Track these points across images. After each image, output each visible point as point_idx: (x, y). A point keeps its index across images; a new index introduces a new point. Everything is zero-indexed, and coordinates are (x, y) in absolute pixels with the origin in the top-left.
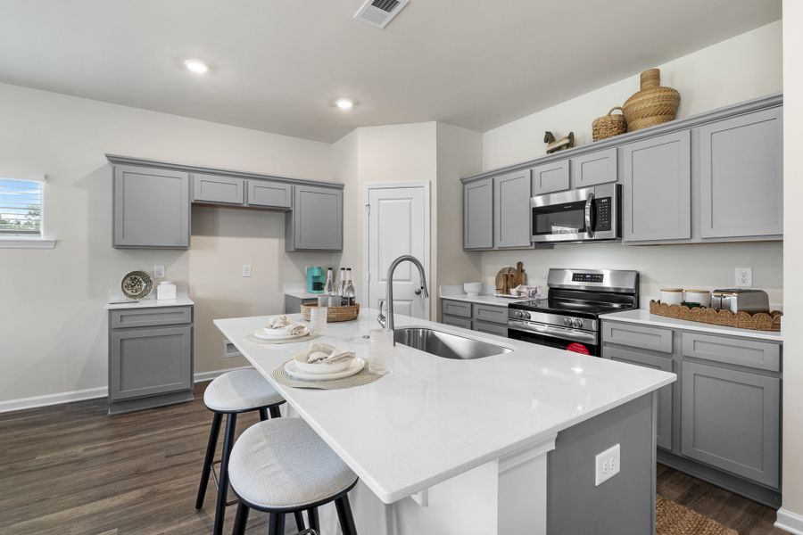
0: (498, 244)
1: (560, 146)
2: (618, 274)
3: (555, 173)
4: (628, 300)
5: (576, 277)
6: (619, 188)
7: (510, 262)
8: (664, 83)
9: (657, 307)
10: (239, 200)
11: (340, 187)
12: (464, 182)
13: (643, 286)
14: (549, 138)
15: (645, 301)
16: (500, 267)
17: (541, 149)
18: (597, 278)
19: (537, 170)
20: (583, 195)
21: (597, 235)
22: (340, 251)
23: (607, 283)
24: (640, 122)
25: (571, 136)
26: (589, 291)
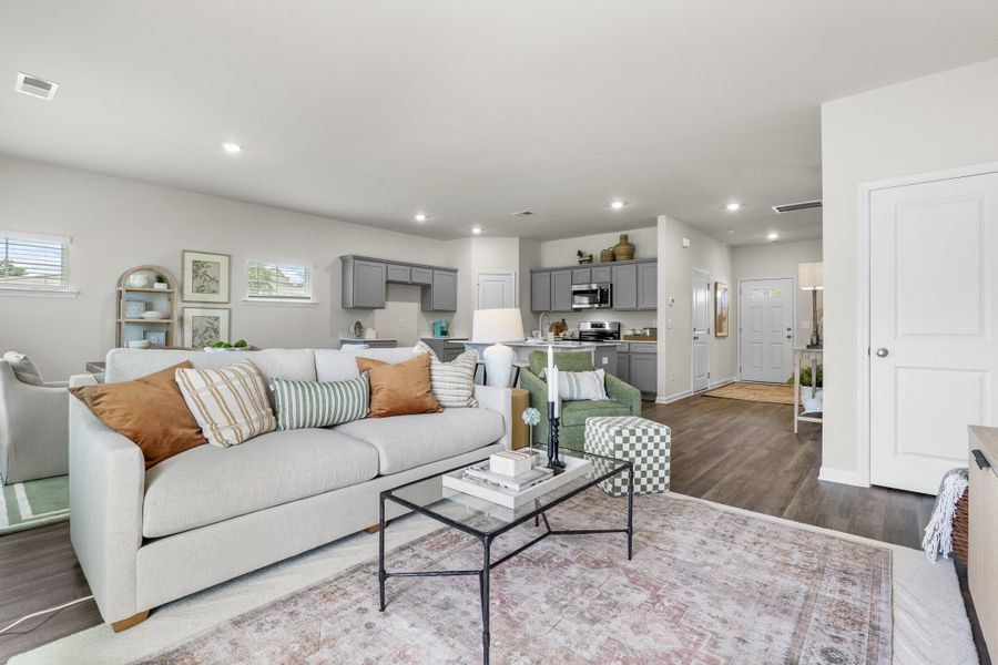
0: (553, 309)
1: (586, 260)
2: (612, 324)
3: (584, 273)
4: (615, 335)
5: (593, 326)
6: (611, 285)
7: (557, 319)
8: (630, 241)
9: (626, 337)
10: (407, 280)
11: (455, 271)
12: (532, 272)
13: (622, 330)
14: (580, 254)
15: (622, 337)
16: (552, 322)
17: (575, 261)
18: (601, 326)
19: (575, 271)
20: (594, 287)
21: (603, 305)
22: (455, 311)
23: (607, 328)
24: (621, 258)
25: (591, 256)
26: (597, 332)
